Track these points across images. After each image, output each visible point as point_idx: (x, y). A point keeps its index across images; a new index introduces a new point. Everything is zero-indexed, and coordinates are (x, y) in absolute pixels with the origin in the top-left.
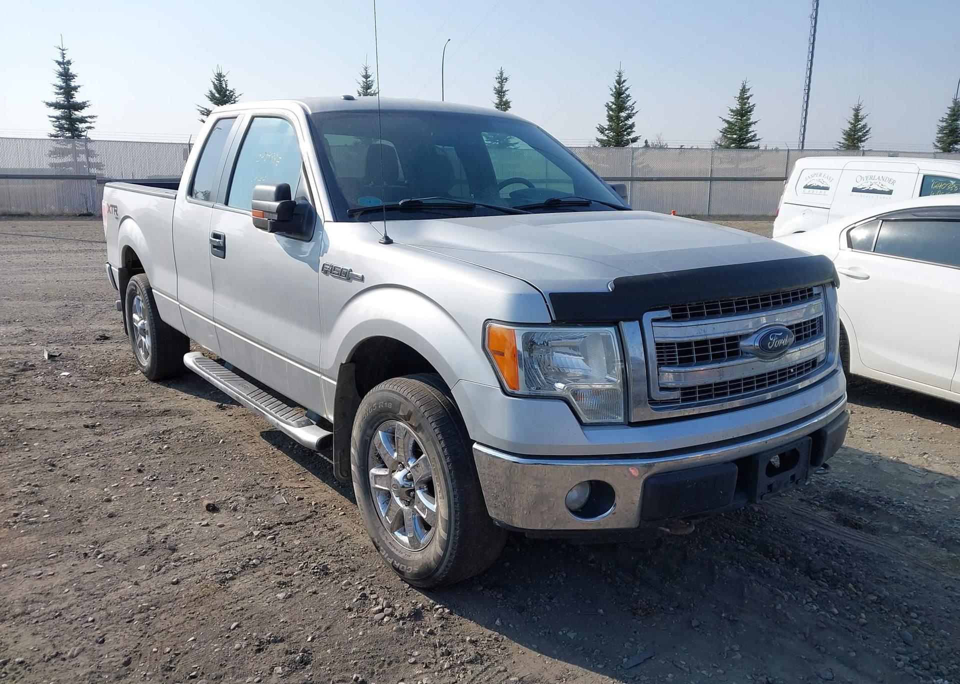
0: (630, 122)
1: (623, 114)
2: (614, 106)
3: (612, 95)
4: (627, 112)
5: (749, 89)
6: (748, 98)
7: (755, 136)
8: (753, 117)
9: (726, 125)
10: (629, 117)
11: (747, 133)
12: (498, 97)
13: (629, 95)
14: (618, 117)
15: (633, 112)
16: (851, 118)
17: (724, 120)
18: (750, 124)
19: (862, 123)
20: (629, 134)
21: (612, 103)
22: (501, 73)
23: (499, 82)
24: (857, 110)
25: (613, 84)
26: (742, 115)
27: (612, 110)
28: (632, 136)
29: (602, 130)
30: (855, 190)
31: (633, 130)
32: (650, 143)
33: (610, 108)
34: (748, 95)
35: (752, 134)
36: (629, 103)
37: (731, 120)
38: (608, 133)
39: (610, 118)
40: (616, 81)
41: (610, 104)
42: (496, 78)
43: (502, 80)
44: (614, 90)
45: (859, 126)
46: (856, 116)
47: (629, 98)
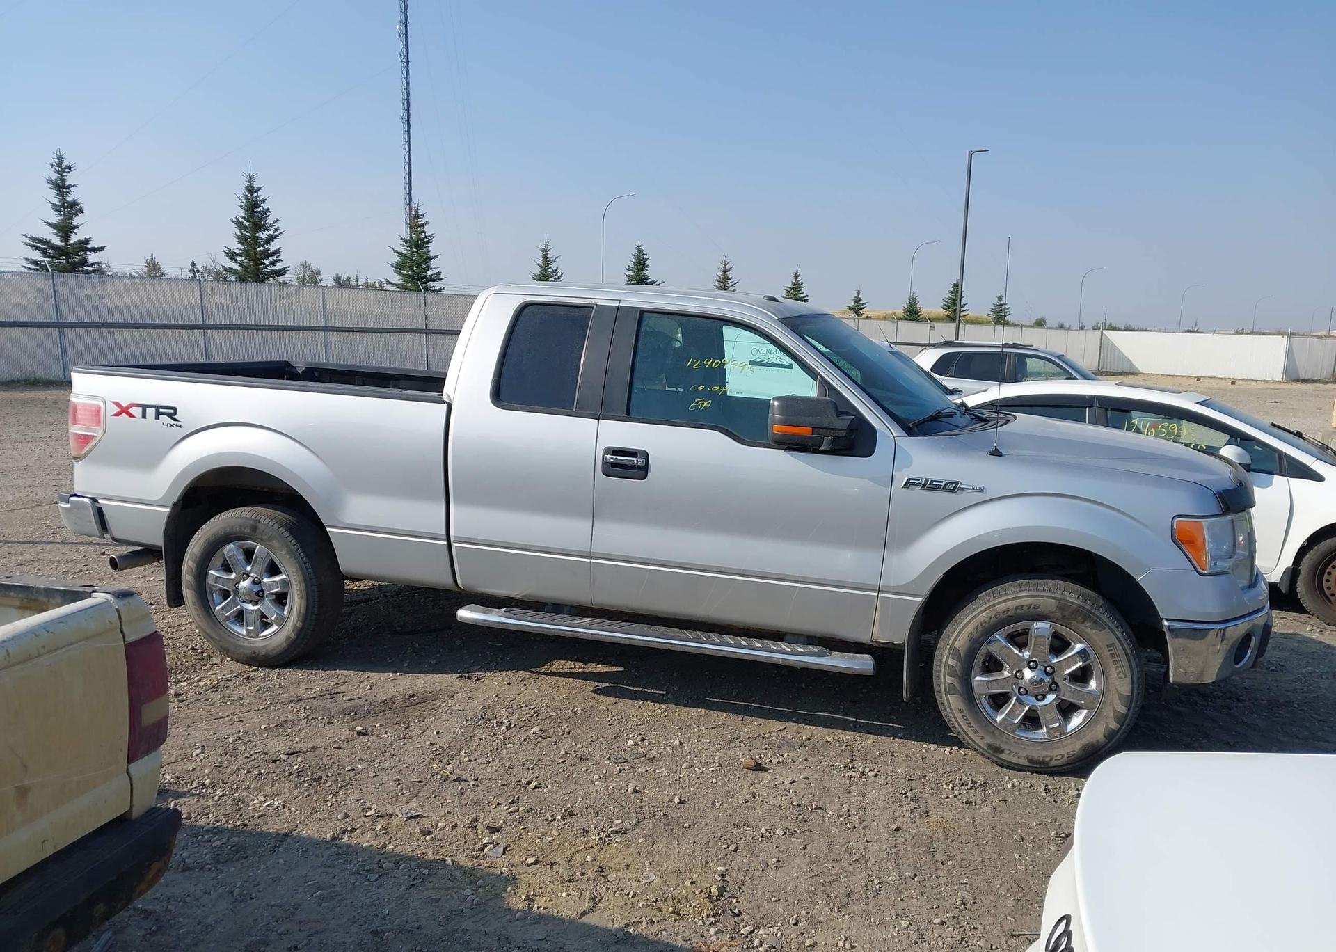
0: (273, 247)
1: (263, 235)
2: (246, 224)
3: (241, 207)
4: (266, 232)
5: (424, 215)
6: (423, 226)
7: (439, 274)
8: (433, 250)
9: (398, 259)
10: (271, 239)
11: (428, 268)
12: (58, 195)
13: (268, 209)
14: (255, 239)
15: (277, 233)
16: (540, 260)
17: (397, 252)
18: (429, 259)
19: (553, 267)
20: (273, 263)
21: (243, 217)
22: (60, 159)
23: (57, 172)
24: (545, 251)
25: (242, 192)
26: (419, 247)
27: (246, 228)
28: (279, 266)
29: (232, 256)
30: (753, 363)
31: (280, 258)
32: (199, 266)
33: (240, 225)
34: (423, 222)
35: (435, 272)
36: (270, 221)
37: (404, 252)
38: (242, 260)
39: (243, 240)
40: (246, 187)
41: (241, 220)
42: (52, 165)
43: (62, 168)
44: (244, 201)
45: (549, 270)
46: (545, 257)
47: (268, 214)
